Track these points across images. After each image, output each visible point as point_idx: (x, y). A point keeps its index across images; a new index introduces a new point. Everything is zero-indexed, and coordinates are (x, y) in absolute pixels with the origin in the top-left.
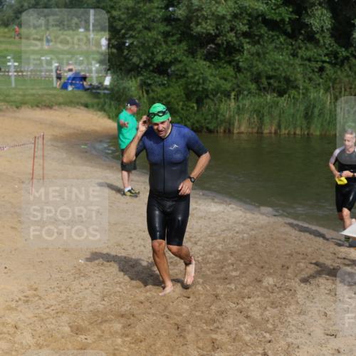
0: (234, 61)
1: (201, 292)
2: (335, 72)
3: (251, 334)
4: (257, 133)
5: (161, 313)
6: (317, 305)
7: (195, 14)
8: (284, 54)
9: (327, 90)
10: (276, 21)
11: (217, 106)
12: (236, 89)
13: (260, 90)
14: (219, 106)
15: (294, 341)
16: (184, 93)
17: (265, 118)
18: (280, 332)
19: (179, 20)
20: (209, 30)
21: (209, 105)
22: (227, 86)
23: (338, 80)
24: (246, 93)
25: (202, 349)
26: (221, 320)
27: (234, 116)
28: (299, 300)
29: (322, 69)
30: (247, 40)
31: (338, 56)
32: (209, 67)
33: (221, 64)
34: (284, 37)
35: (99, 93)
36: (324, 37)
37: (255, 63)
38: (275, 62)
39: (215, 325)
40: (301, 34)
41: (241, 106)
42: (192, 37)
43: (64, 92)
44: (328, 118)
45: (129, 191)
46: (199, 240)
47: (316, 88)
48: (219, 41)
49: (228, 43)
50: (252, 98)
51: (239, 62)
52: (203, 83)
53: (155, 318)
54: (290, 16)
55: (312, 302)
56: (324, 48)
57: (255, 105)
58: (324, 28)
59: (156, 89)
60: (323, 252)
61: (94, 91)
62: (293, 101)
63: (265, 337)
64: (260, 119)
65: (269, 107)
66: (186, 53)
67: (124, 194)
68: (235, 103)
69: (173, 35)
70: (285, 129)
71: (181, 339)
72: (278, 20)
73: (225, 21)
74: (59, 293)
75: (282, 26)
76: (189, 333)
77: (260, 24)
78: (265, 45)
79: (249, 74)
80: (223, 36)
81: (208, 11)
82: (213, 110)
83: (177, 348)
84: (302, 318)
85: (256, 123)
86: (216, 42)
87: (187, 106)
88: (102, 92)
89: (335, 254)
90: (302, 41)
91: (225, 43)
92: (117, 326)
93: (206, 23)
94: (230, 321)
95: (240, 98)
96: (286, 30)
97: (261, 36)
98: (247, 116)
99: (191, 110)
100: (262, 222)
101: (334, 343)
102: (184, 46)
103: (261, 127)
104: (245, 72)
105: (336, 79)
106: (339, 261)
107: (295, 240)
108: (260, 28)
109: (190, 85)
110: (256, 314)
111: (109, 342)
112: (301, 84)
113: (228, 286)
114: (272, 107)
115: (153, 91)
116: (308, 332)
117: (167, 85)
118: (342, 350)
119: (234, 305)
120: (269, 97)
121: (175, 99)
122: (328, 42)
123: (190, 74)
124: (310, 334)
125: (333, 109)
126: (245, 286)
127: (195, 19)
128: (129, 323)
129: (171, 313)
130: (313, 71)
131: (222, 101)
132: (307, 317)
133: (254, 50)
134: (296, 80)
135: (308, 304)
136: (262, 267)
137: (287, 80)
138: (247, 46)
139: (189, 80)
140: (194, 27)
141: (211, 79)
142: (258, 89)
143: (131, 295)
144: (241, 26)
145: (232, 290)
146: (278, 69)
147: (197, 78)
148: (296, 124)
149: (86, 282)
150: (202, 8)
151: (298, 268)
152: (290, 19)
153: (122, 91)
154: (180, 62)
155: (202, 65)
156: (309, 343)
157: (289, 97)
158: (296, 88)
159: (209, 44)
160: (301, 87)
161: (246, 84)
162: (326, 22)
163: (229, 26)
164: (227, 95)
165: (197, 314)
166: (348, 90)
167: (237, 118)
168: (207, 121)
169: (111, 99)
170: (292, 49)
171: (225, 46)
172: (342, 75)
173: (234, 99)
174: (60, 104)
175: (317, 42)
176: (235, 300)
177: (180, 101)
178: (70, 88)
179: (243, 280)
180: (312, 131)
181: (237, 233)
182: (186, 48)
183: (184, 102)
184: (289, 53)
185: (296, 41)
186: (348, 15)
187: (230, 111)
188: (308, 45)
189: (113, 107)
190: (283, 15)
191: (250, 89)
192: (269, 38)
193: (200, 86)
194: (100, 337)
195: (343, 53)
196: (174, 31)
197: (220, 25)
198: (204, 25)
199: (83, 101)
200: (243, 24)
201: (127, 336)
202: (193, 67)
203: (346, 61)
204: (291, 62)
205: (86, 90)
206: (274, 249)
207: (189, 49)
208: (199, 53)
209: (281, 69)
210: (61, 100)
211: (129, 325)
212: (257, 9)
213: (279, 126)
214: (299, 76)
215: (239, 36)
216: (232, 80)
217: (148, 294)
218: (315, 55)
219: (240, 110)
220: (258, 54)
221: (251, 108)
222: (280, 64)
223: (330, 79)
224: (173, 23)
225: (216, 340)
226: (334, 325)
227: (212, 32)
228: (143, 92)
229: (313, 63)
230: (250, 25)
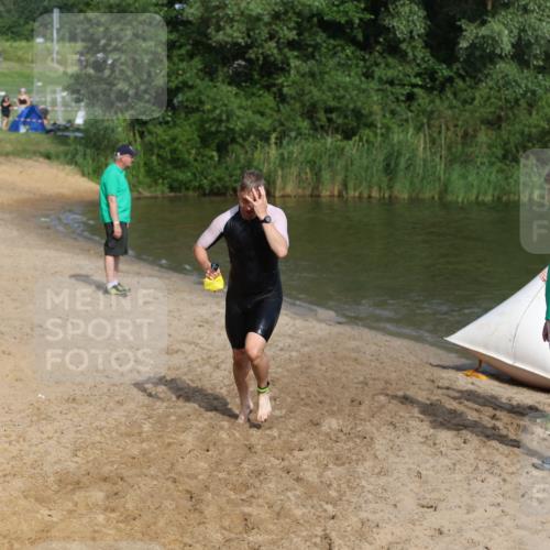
0: (274, 85)
1: (226, 442)
2: (432, 101)
3: (304, 506)
4: (311, 196)
5: (164, 474)
6: (407, 459)
7: (214, 14)
8: (352, 74)
9: (419, 129)
10: (340, 23)
11: (249, 156)
12: (279, 129)
13: (316, 130)
14: (253, 154)
15: (371, 517)
16: (199, 136)
17: (323, 172)
18: (349, 502)
19: (190, 22)
20: (237, 37)
21: (237, 153)
22: (264, 124)
23: (436, 115)
24: (293, 134)
25: (230, 530)
26: (258, 484)
27: (276, 171)
28: (378, 453)
29: (411, 97)
30: (296, 53)
31: (436, 76)
32: (236, 94)
33: (255, 90)
34: (352, 48)
35: (67, 137)
36: (414, 48)
37: (307, 88)
38: (339, 86)
39: (249, 492)
40: (379, 43)
41: (286, 156)
42: (210, 49)
43: (13, 136)
44: (421, 171)
45: (115, 287)
46: (222, 362)
47: (402, 125)
48: (251, 54)
49: (266, 57)
50: (303, 141)
51: (283, 86)
52: (228, 120)
53: (155, 483)
54: (362, 16)
55: (398, 456)
56: (414, 65)
57: (307, 154)
58: (415, 33)
59: (155, 130)
60: (415, 379)
61: (59, 133)
62: (366, 146)
63: (325, 511)
64: (316, 174)
65: (330, 156)
66: (200, 74)
67: (106, 292)
68: (277, 150)
69: (180, 47)
70: (355, 190)
71: (197, 515)
72: (343, 22)
73: (261, 24)
74: (7, 445)
75: (348, 30)
76: (208, 506)
77: (315, 29)
78: (323, 60)
79: (298, 105)
80: (258, 47)
81: (235, 9)
82: (243, 161)
83: (190, 529)
84: (383, 481)
85: (310, 180)
86: (247, 56)
87: (203, 156)
88: (71, 135)
89: (433, 381)
90: (381, 54)
91: (261, 58)
92: (98, 495)
93: (232, 27)
94: (272, 486)
95: (285, 142)
96: (355, 36)
97: (317, 47)
98: (294, 170)
99: (209, 162)
100: (320, 333)
101: (433, 519)
102: (197, 63)
103: (317, 188)
104: (292, 102)
105: (432, 112)
106: (440, 391)
107: (371, 360)
108: (316, 34)
109: (207, 122)
110: (311, 476)
111: (85, 520)
112: (378, 119)
113: (268, 432)
114: (333, 155)
115: (150, 133)
116: (393, 503)
117: (171, 124)
118: (445, 530)
119: (278, 462)
120: (329, 140)
121: (184, 145)
122: (420, 55)
123: (208, 107)
124: (395, 506)
125: (429, 158)
126: (294, 432)
127: (214, 21)
128: (116, 491)
129: (180, 474)
130: (397, 99)
131: (256, 148)
132: (391, 479)
133: (305, 68)
134: (371, 113)
135: (392, 459)
136: (321, 402)
137: (358, 114)
138: (294, 63)
139: (205, 116)
140: (213, 33)
141: (240, 113)
142: (311, 129)
143: (118, 447)
144: (286, 32)
145: (274, 438)
146: (343, 97)
147: (218, 112)
148: (370, 181)
149: (49, 429)
150: (226, 5)
151: (376, 404)
152: (361, 19)
153: (102, 132)
154: (191, 87)
155: (226, 91)
156: (394, 520)
157: (361, 140)
158: (371, 125)
159: (237, 60)
160: (379, 125)
161: (294, 120)
162: (418, 24)
163: (266, 31)
164: (264, 137)
165: (220, 475)
166: (452, 129)
167: (280, 173)
168: (234, 178)
169: (86, 146)
170: (365, 66)
171: (261, 62)
172: (443, 105)
173: (276, 143)
174: (7, 155)
175: (403, 56)
176: (279, 454)
177: (192, 148)
178: (23, 130)
179: (291, 424)
180: (396, 193)
181: (281, 350)
182: (200, 67)
183: (198, 149)
184: (360, 73)
185: (371, 53)
186: (451, 14)
187: (269, 163)
188: (390, 60)
189: (89, 158)
190: (350, 13)
191: (299, 128)
192: (330, 50)
193: (223, 125)
194: (70, 512)
195: (444, 71)
196: (182, 40)
197: (253, 30)
198: (229, 31)
199: (42, 149)
200: (288, 28)
201: (113, 510)
202: (212, 95)
203: (448, 85)
204: (363, 86)
205: (48, 132)
206: (338, 375)
207: (205, 67)
208: (221, 73)
209: (348, 97)
210: (9, 147)
211: (116, 494)
212: (310, 6)
213: (345, 185)
214: (376, 108)
215: (281, 46)
216: (272, 115)
217: (145, 445)
218: (401, 76)
219: (284, 161)
220: (312, 75)
221: (301, 158)
222: (346, 89)
223: (424, 112)
224: (181, 28)
225: (250, 515)
226: (433, 490)
227: (240, 40)
228: (134, 135)
229: (398, 87)
230: (300, 29)
